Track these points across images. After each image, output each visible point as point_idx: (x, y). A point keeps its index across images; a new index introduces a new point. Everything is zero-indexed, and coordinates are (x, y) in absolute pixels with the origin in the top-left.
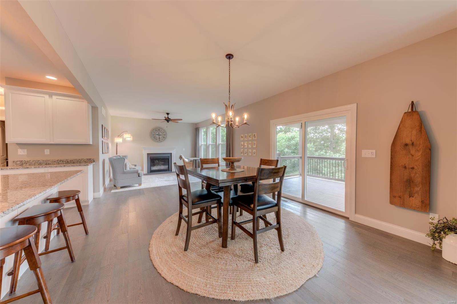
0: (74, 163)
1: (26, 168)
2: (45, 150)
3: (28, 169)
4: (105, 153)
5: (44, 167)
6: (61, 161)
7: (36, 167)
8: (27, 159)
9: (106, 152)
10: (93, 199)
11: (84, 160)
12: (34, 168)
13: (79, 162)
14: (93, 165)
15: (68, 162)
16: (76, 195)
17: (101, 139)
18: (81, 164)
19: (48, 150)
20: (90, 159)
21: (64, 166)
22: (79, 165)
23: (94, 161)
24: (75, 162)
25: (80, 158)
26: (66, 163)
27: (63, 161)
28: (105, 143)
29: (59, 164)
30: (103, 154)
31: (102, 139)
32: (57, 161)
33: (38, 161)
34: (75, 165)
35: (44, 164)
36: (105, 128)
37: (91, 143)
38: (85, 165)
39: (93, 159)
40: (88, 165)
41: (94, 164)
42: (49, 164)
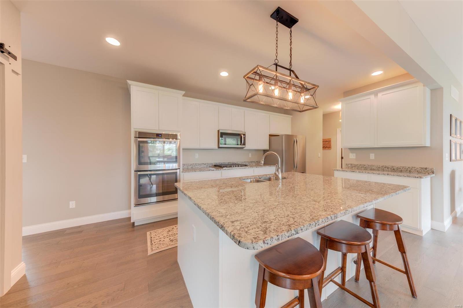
0: (401, 171)
1: (352, 172)
2: (371, 154)
3: (354, 173)
4: (456, 160)
5: (367, 173)
6: (386, 168)
7: (360, 172)
8: (355, 163)
9: (458, 157)
10: (430, 229)
11: (415, 169)
12: (359, 172)
13: (408, 171)
14: (431, 177)
15: (394, 169)
16: (395, 224)
17: (446, 138)
18: (411, 175)
19: (373, 154)
20: (426, 169)
21: (388, 174)
22: (408, 176)
23: (433, 173)
24: (403, 170)
25: (411, 166)
26: (391, 171)
27: (388, 168)
28: (456, 144)
29: (383, 171)
30: (451, 161)
31: (451, 138)
32: (382, 167)
33: (364, 165)
34: (401, 175)
35: (369, 169)
36: (456, 120)
37: (428, 144)
38: (415, 177)
39: (431, 170)
40: (421, 177)
41: (433, 177)
42: (373, 170)
